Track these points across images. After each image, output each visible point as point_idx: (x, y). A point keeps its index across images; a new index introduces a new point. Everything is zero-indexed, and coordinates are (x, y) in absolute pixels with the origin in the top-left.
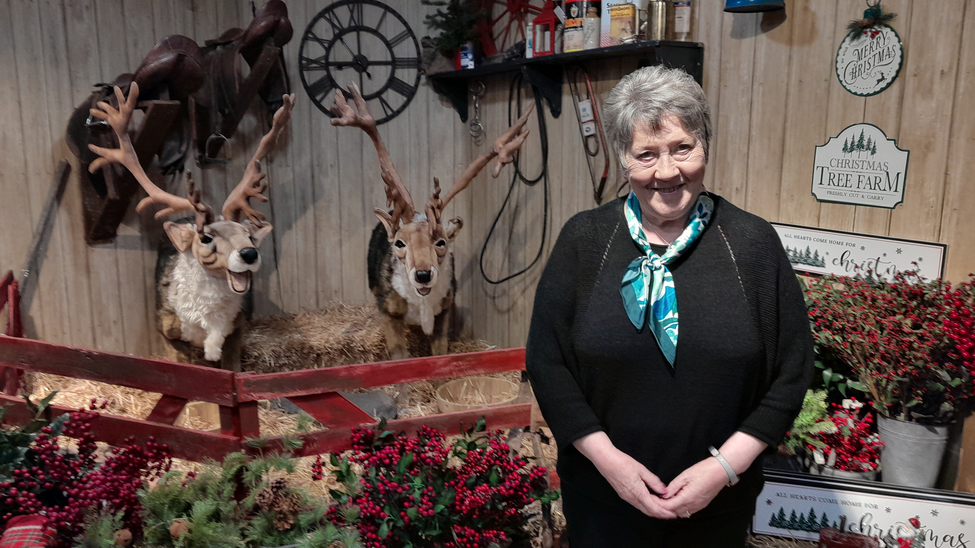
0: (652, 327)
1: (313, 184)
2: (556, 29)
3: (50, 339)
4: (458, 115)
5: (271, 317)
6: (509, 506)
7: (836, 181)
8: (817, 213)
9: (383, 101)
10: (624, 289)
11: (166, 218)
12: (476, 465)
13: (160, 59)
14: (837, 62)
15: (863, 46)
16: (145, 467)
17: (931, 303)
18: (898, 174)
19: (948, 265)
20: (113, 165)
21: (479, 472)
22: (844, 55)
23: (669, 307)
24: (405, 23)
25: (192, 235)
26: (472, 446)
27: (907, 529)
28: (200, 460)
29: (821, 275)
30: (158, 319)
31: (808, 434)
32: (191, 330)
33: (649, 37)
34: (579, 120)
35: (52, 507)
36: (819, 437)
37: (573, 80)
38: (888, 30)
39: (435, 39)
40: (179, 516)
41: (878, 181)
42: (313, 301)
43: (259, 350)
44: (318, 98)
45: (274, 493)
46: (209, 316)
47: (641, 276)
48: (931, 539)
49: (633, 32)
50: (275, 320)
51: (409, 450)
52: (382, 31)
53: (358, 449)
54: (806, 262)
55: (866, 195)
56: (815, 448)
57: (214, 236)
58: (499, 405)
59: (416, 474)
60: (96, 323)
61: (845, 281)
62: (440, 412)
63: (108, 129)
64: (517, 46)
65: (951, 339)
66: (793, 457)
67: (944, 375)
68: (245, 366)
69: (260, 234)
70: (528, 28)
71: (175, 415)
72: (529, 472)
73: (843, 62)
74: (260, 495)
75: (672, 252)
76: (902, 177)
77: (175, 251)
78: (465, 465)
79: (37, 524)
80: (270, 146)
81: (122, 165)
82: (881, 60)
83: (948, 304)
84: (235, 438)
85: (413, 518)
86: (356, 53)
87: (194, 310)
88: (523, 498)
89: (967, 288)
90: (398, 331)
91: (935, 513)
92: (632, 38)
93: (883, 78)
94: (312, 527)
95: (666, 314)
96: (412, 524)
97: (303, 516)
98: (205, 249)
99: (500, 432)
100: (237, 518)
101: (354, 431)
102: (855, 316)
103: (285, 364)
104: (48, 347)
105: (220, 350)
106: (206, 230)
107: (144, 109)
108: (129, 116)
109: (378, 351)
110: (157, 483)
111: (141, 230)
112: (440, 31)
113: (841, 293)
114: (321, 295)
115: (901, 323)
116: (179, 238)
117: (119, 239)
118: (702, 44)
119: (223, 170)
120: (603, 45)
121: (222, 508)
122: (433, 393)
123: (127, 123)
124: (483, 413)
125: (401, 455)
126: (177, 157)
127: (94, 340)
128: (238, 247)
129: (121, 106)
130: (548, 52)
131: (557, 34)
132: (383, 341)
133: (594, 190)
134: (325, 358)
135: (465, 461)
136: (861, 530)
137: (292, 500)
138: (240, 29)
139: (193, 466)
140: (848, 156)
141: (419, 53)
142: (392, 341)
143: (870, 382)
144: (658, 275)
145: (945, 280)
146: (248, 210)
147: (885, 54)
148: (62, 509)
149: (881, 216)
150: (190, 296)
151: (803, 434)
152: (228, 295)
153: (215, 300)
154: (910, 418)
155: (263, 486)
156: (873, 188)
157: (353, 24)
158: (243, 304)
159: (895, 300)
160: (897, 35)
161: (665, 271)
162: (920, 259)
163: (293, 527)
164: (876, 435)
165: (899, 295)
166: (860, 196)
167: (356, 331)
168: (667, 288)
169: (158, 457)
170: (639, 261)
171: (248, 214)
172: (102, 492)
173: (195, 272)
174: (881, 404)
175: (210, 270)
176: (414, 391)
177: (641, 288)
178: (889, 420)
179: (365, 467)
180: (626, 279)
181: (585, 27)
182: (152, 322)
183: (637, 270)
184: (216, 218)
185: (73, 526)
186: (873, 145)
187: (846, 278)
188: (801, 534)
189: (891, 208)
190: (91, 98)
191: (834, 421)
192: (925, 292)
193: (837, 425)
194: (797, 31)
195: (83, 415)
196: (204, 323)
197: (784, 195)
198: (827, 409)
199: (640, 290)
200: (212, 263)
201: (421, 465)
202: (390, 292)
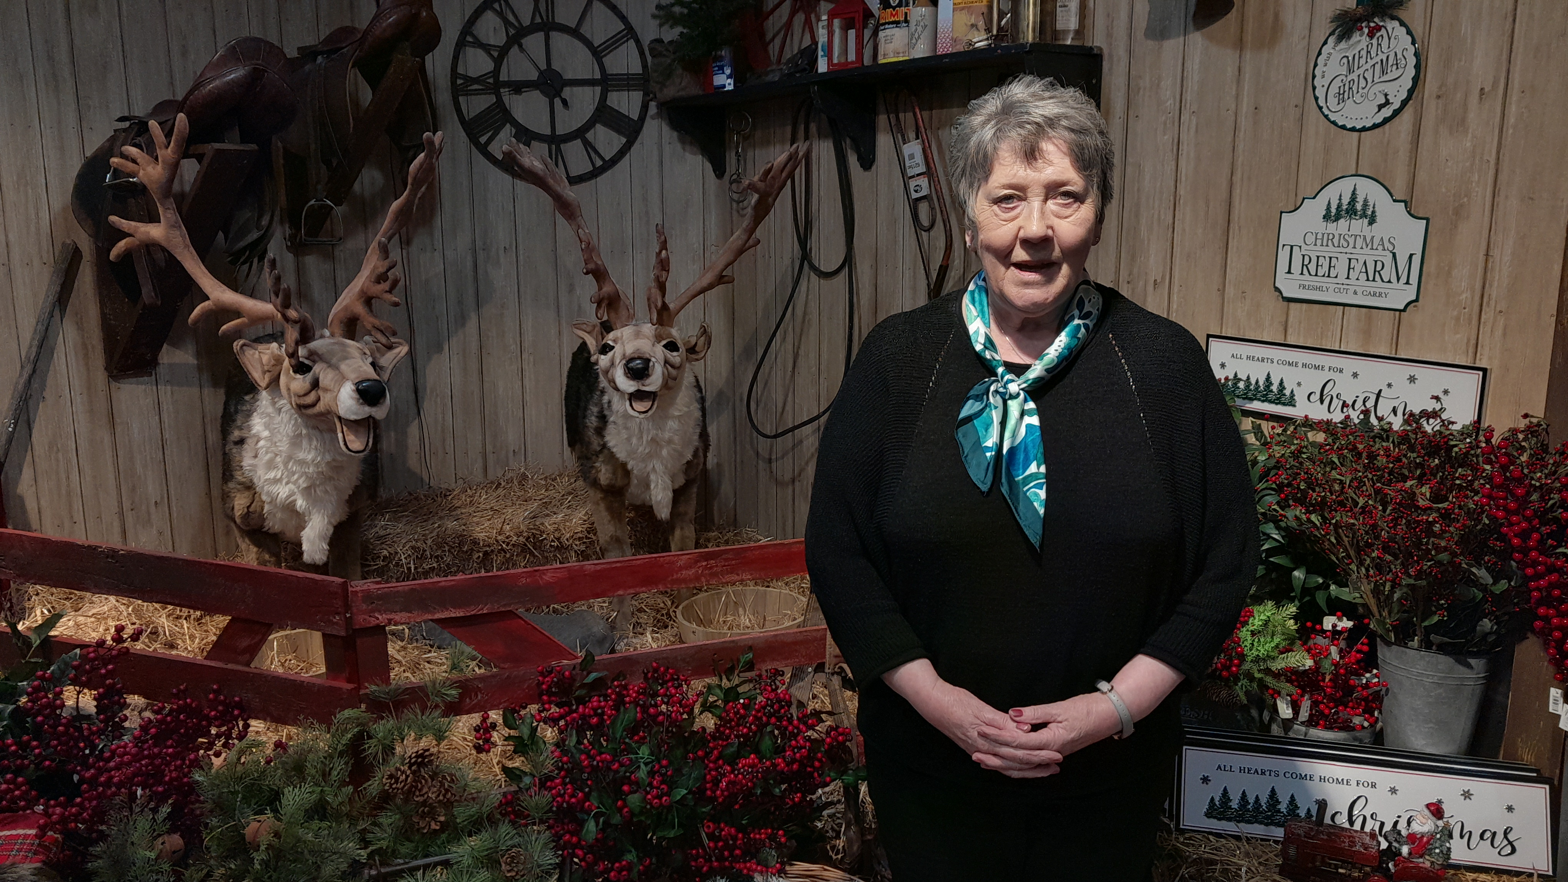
0: (1005, 489)
1: (476, 279)
2: (865, 26)
3: (51, 531)
4: (708, 166)
5: (410, 494)
6: (791, 790)
7: (1312, 267)
8: (1284, 319)
9: (587, 144)
10: (962, 430)
11: (237, 334)
12: (738, 725)
13: (225, 75)
14: (1314, 77)
15: (1356, 52)
16: (207, 734)
17: (1464, 460)
18: (1411, 256)
19: (1489, 400)
20: (150, 247)
21: (743, 736)
22: (1326, 65)
23: (1032, 457)
24: (623, 18)
25: (278, 361)
26: (731, 694)
27: (1424, 821)
28: (294, 722)
29: (1292, 419)
30: (226, 497)
31: (1268, 671)
32: (279, 515)
33: (1015, 37)
34: (903, 173)
35: (56, 799)
36: (1286, 675)
37: (894, 109)
38: (1396, 24)
39: (671, 42)
40: (261, 812)
41: (1379, 268)
42: (478, 466)
43: (390, 546)
44: (483, 140)
45: (414, 773)
46: (308, 491)
47: (988, 409)
48: (1462, 837)
49: (988, 30)
50: (416, 499)
51: (630, 703)
52: (585, 30)
53: (550, 703)
54: (1265, 399)
55: (1359, 290)
56: (1279, 693)
57: (314, 362)
58: (777, 630)
59: (641, 741)
60: (126, 505)
61: (1326, 426)
62: (682, 641)
63: (140, 190)
64: (802, 52)
65: (1493, 518)
66: (1245, 709)
67: (1482, 574)
68: (368, 572)
69: (388, 360)
70: (821, 24)
71: (254, 650)
72: (824, 736)
73: (1323, 77)
74: (391, 777)
75: (1037, 370)
76: (1416, 260)
77: (252, 388)
78: (720, 725)
79: (31, 828)
80: (404, 214)
81: (163, 249)
82: (1383, 72)
83: (1489, 462)
84: (350, 686)
85: (637, 810)
86: (543, 67)
87: (284, 482)
88: (814, 778)
89: (1521, 436)
90: (616, 515)
91: (1467, 795)
92: (987, 39)
93: (1387, 103)
94: (476, 826)
95: (1026, 466)
96: (635, 820)
97: (461, 809)
98: (300, 383)
99: (778, 673)
100: (355, 813)
101: (542, 674)
102: (1341, 483)
103: (433, 569)
104: (45, 543)
105: (326, 547)
106: (302, 351)
107: (200, 158)
108: (174, 168)
109: (583, 547)
110: (225, 760)
111: (198, 355)
112: (679, 29)
113: (1321, 446)
114: (491, 458)
115: (1414, 494)
116: (259, 366)
117: (161, 370)
118: (1100, 49)
119: (329, 256)
120: (940, 52)
121: (329, 799)
122: (672, 614)
123: (171, 180)
124: (750, 643)
125: (618, 710)
126: (255, 235)
127: (124, 532)
128: (354, 376)
129: (160, 153)
130: (852, 63)
131: (867, 33)
132: (592, 530)
133: (929, 285)
134: (498, 559)
135: (720, 718)
136: (1352, 823)
137: (442, 785)
138: (355, 28)
139: (285, 731)
140: (1332, 227)
141: (645, 66)
142: (606, 530)
143: (1366, 587)
144: (1014, 407)
145: (1485, 424)
146: (368, 320)
147: (1390, 63)
148: (69, 802)
149: (1384, 324)
150: (278, 459)
151: (1259, 671)
152: (339, 458)
153: (317, 465)
154: (1427, 645)
155: (395, 762)
156: (1371, 278)
157: (538, 20)
158: (363, 473)
159: (1405, 456)
160: (1409, 32)
161: (1026, 401)
162: (1446, 392)
163: (444, 826)
164: (1375, 671)
165: (1412, 448)
166: (1351, 292)
167: (548, 515)
168: (1029, 426)
169: (226, 718)
170: (986, 385)
171: (369, 327)
172: (135, 775)
173: (285, 420)
174: (1381, 622)
175: (309, 417)
176: (640, 610)
177: (988, 426)
178: (1394, 648)
179: (561, 732)
180: (965, 413)
181: (913, 23)
182: (217, 504)
183: (982, 400)
184: (317, 334)
185: (89, 830)
186: (1371, 209)
187: (1329, 422)
188: (1257, 830)
189: (1400, 311)
190: (112, 139)
191: (1308, 650)
192: (1452, 443)
193: (1313, 657)
194: (1250, 26)
195: (101, 651)
196: (301, 503)
197: (1230, 291)
198: (1297, 631)
199: (986, 430)
200: (313, 405)
201: (649, 725)
202: (601, 452)
